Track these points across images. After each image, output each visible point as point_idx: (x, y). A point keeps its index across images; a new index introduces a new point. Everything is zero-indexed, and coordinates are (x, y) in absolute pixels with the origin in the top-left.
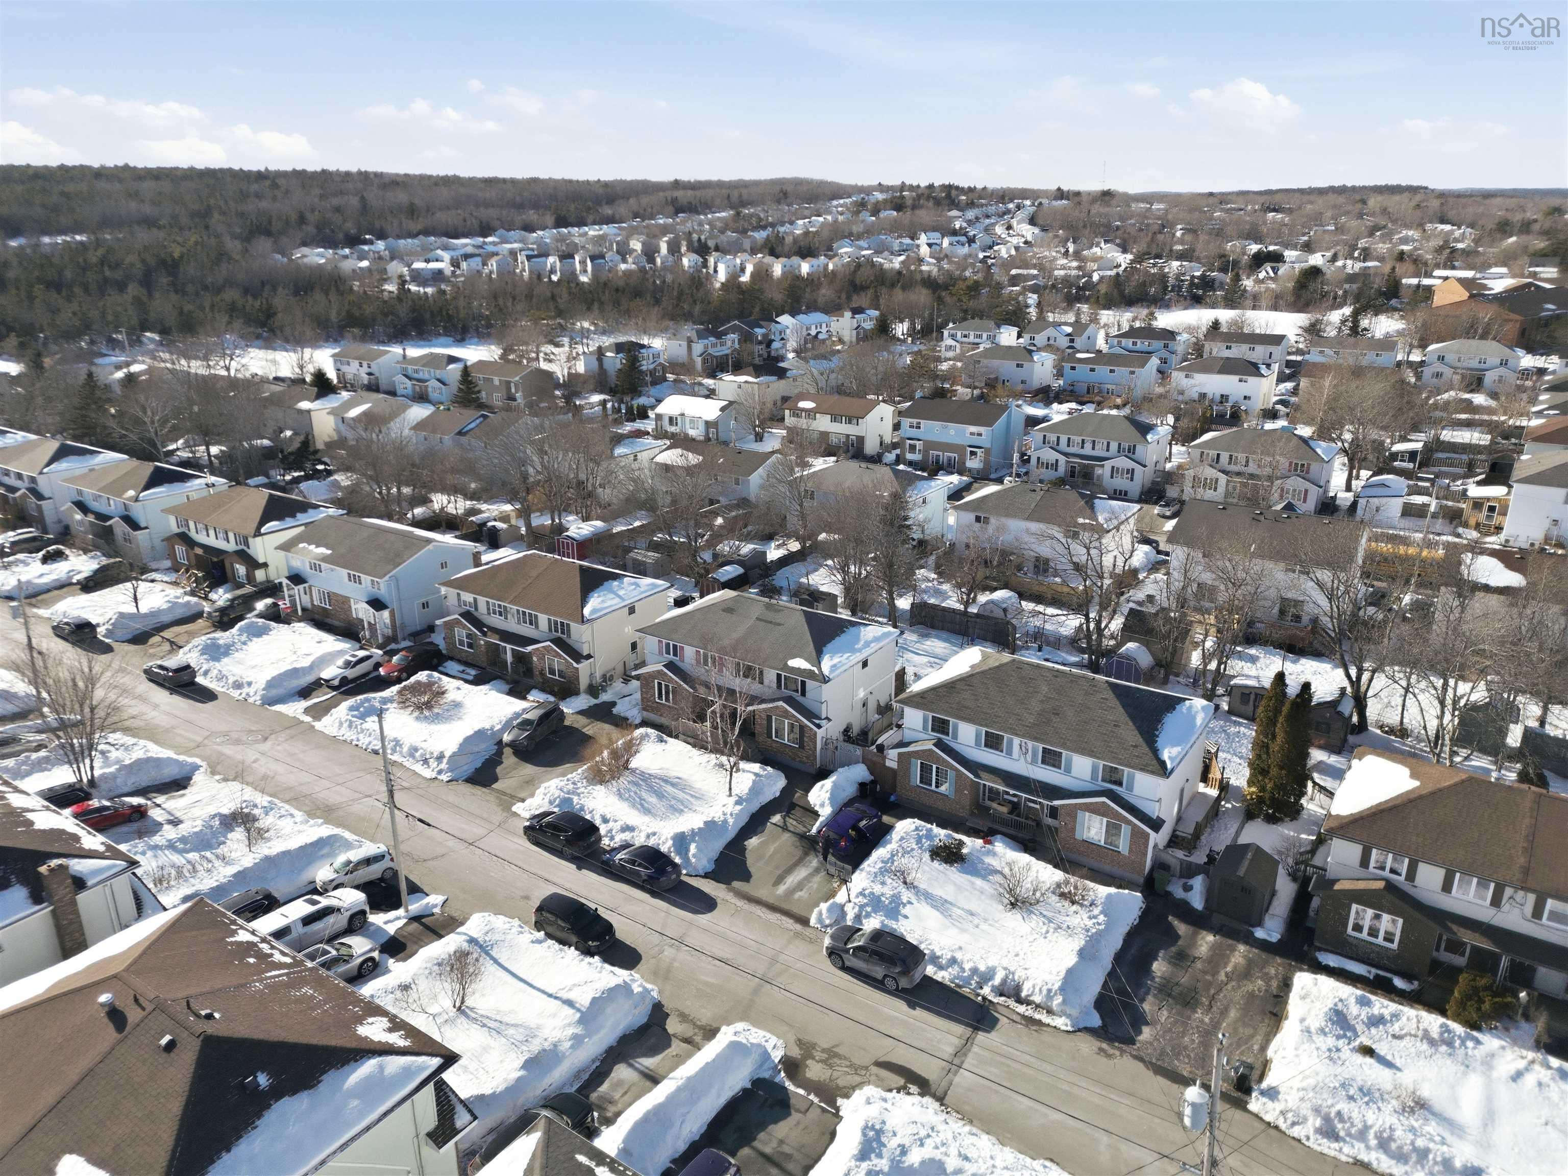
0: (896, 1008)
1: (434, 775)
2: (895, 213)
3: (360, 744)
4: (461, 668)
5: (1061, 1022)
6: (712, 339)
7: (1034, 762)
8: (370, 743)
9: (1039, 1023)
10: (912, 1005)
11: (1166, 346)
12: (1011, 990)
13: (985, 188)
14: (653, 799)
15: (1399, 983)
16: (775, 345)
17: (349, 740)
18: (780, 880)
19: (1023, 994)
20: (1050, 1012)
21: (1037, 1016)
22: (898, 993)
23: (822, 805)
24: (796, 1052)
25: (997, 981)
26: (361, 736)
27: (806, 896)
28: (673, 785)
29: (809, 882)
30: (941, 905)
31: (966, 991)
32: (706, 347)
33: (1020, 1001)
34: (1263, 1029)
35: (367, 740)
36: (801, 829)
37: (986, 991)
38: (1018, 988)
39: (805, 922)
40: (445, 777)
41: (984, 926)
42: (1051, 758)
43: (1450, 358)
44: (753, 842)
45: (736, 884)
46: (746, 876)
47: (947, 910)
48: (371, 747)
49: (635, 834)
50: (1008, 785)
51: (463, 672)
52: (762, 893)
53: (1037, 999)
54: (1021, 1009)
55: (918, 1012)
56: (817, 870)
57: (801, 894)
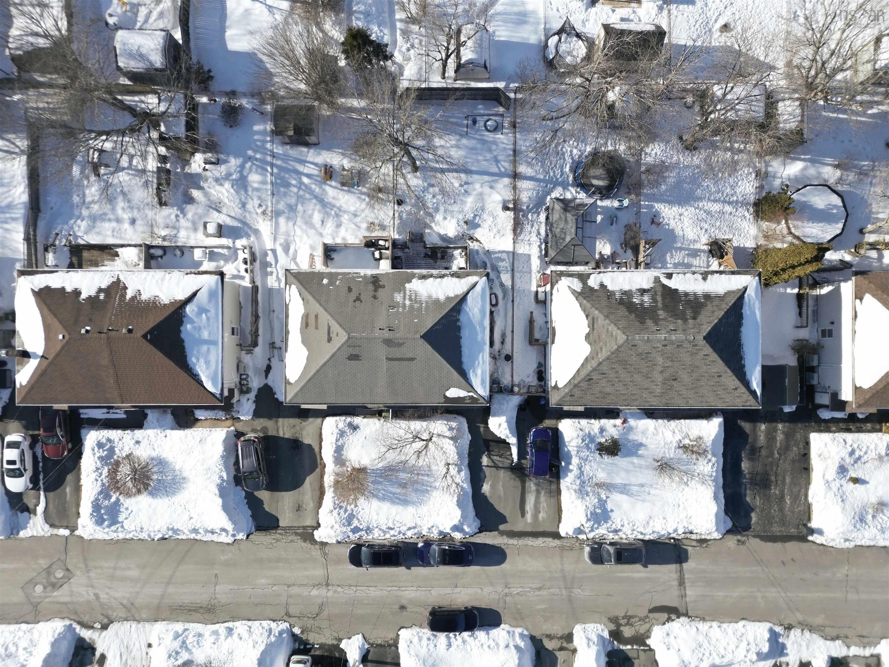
0: (639, 571)
1: (231, 538)
5: (715, 534)
8: (149, 533)
9: (706, 540)
10: (646, 565)
15: (860, 415)
18: (523, 513)
21: (703, 537)
23: (505, 434)
24: (613, 627)
27: (545, 515)
29: (540, 503)
30: (624, 489)
31: (664, 539)
35: (145, 533)
36: (507, 463)
39: (556, 535)
40: (241, 536)
41: (653, 492)
44: (486, 488)
45: (502, 527)
46: (503, 520)
47: (629, 490)
48: (155, 538)
51: (108, 413)
52: (519, 527)
54: (694, 536)
55: (651, 567)
56: (538, 492)
57: (542, 515)
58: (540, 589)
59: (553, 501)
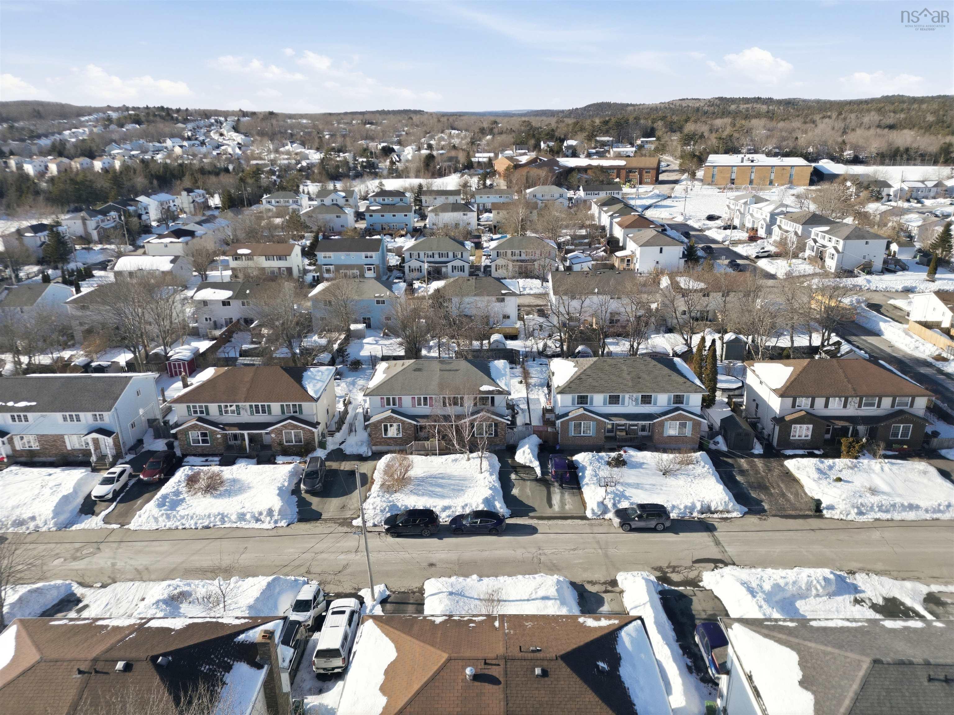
0: (670, 537)
1: (272, 525)
2: (137, 126)
3: (187, 526)
4: (204, 459)
5: (734, 514)
6: (100, 216)
7: (637, 404)
8: (196, 523)
9: (727, 519)
10: (676, 533)
11: (401, 200)
12: (707, 510)
13: (187, 109)
14: (438, 490)
15: (817, 452)
16: (144, 217)
17: (173, 527)
18: (550, 505)
19: (713, 509)
20: (728, 512)
21: (724, 516)
22: (665, 530)
23: (531, 462)
24: (659, 574)
25: (699, 508)
26: (184, 521)
28: (442, 478)
29: (565, 500)
30: (637, 486)
31: (686, 518)
32: (98, 222)
33: (712, 513)
34: (798, 487)
35: (192, 522)
36: (532, 477)
37: (695, 514)
38: (709, 507)
39: (584, 518)
40: (283, 523)
41: (664, 488)
42: (646, 400)
43: (539, 195)
44: (515, 492)
45: (531, 514)
46: (533, 510)
47: (642, 487)
48: (200, 526)
49: (453, 509)
50: (628, 420)
51: (207, 461)
52: (548, 512)
53: (720, 508)
54: (715, 516)
55: (681, 534)
56: (562, 494)
57: (567, 507)
58: (574, 550)
59: (577, 498)
